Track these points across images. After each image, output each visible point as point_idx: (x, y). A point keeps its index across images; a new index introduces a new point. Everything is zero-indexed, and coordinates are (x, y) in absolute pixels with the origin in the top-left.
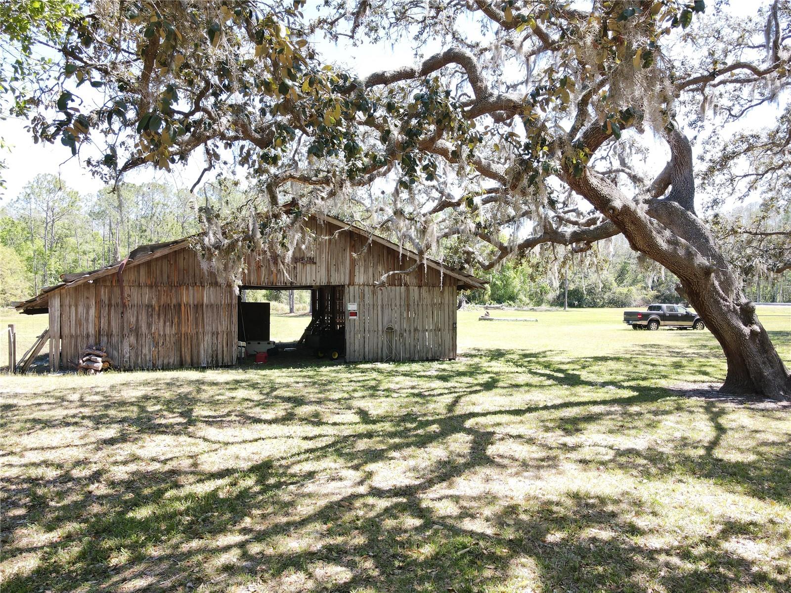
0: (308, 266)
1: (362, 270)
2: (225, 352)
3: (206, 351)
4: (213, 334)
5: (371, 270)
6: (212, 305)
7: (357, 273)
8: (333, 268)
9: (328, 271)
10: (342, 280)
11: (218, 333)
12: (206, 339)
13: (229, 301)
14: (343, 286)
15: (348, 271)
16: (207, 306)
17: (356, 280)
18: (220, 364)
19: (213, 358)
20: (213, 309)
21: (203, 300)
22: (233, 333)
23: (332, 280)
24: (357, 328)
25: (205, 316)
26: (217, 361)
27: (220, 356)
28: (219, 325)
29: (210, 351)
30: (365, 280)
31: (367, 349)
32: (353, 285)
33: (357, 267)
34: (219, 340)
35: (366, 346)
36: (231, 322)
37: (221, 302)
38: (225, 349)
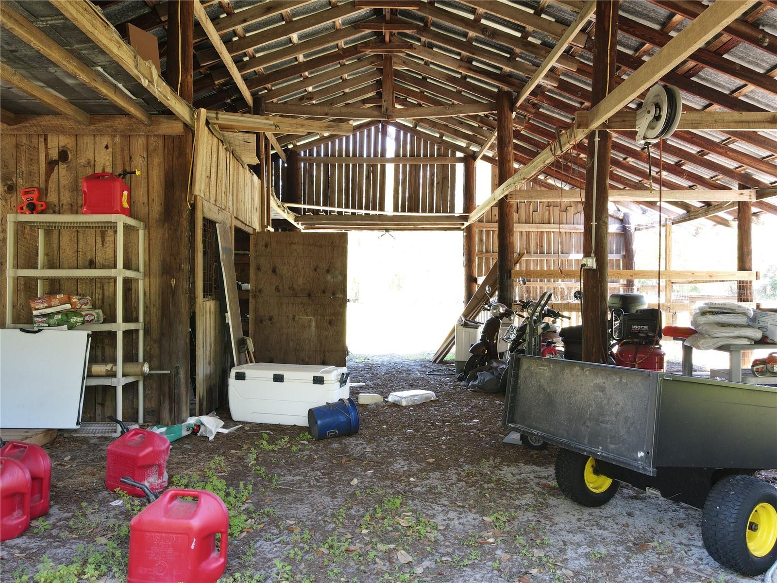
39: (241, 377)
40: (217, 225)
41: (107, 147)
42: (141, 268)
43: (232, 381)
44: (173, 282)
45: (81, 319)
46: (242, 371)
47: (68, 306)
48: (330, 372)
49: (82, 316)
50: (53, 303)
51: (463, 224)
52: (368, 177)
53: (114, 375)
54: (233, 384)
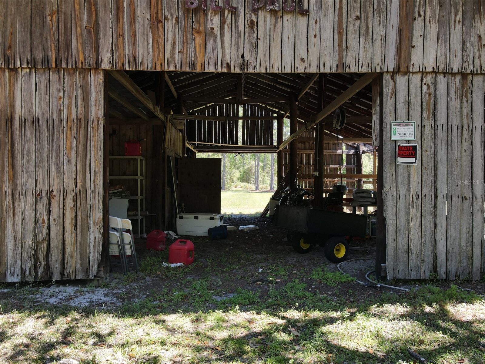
0: (288, 20)
1: (433, 30)
2: (68, 247)
3: (19, 242)
4: (38, 196)
5: (457, 31)
6: (36, 121)
7: (417, 41)
8: (353, 27)
9: (340, 33)
10: (378, 58)
11: (50, 195)
12: (19, 209)
13: (81, 112)
14: (380, 76)
15: (393, 34)
16: (23, 123)
17: (416, 59)
18: (56, 277)
19: (37, 260)
20: (37, 131)
21: (12, 106)
22: (90, 195)
23: (350, 59)
24: (416, 188)
25: (18, 148)
26: (48, 267)
27: (55, 255)
28: (54, 173)
29: (29, 242)
30: (441, 58)
31: (441, 247)
32: (407, 72)
33: (418, 23)
34: (55, 213)
35: (441, 236)
36: (85, 167)
37: (60, 111)
38: (69, 237)
39: (181, 217)
40: (171, 158)
41: (131, 129)
42: (144, 176)
43: (178, 219)
44: (157, 181)
45: (125, 194)
46: (182, 215)
47: (121, 190)
48: (216, 215)
49: (125, 193)
50: (116, 189)
51: (277, 151)
52: (229, 126)
53: (137, 215)
54: (178, 220)
